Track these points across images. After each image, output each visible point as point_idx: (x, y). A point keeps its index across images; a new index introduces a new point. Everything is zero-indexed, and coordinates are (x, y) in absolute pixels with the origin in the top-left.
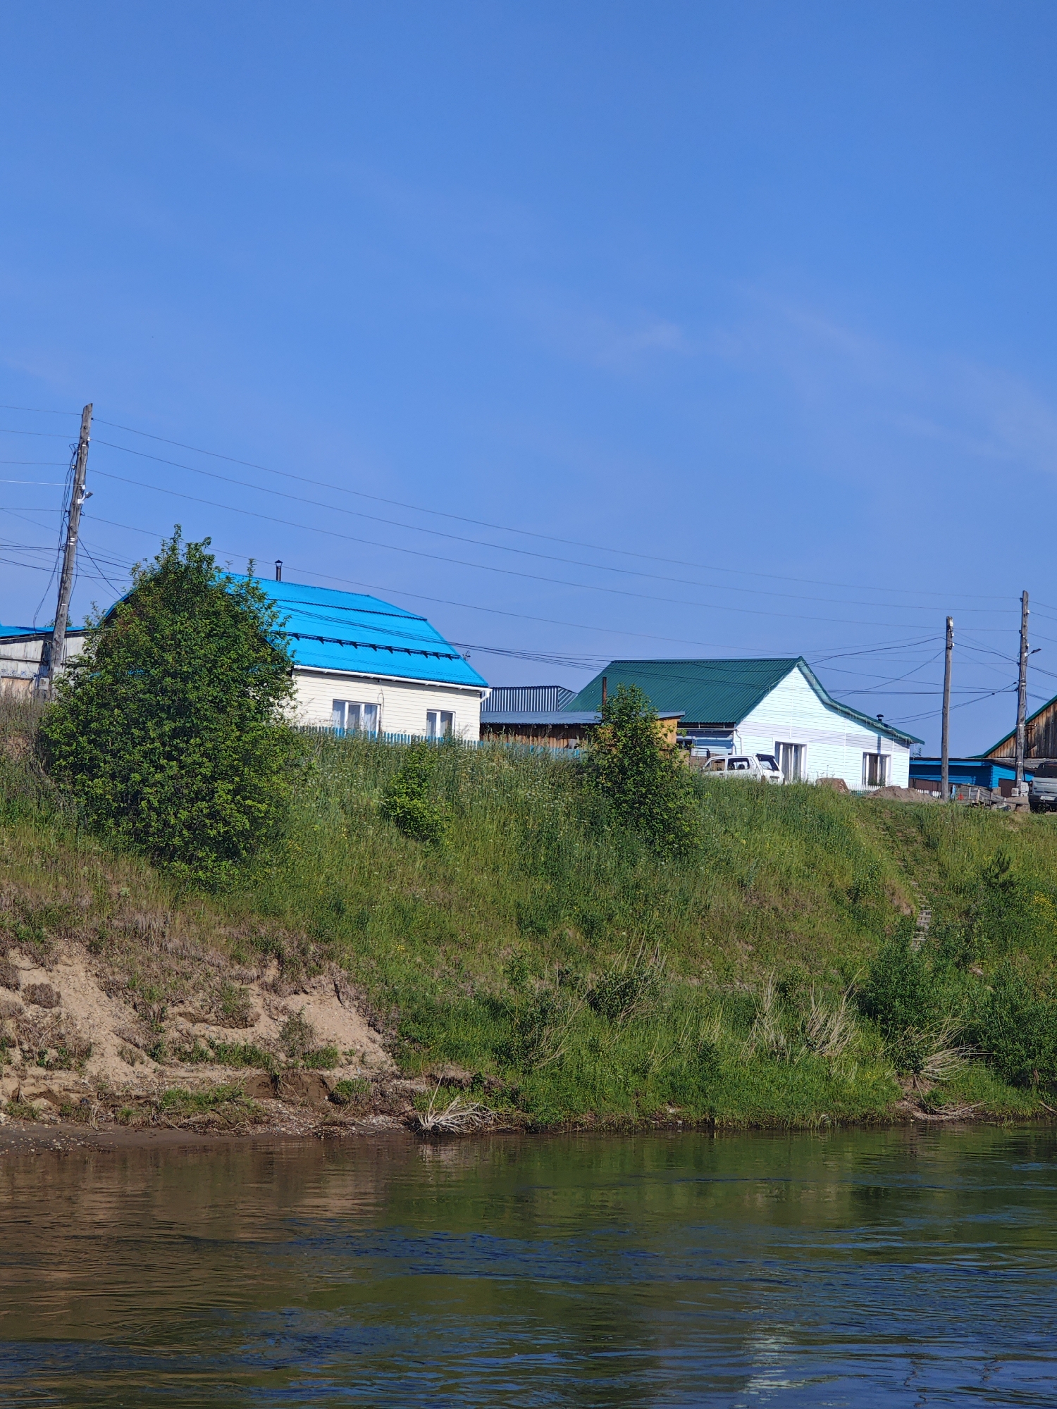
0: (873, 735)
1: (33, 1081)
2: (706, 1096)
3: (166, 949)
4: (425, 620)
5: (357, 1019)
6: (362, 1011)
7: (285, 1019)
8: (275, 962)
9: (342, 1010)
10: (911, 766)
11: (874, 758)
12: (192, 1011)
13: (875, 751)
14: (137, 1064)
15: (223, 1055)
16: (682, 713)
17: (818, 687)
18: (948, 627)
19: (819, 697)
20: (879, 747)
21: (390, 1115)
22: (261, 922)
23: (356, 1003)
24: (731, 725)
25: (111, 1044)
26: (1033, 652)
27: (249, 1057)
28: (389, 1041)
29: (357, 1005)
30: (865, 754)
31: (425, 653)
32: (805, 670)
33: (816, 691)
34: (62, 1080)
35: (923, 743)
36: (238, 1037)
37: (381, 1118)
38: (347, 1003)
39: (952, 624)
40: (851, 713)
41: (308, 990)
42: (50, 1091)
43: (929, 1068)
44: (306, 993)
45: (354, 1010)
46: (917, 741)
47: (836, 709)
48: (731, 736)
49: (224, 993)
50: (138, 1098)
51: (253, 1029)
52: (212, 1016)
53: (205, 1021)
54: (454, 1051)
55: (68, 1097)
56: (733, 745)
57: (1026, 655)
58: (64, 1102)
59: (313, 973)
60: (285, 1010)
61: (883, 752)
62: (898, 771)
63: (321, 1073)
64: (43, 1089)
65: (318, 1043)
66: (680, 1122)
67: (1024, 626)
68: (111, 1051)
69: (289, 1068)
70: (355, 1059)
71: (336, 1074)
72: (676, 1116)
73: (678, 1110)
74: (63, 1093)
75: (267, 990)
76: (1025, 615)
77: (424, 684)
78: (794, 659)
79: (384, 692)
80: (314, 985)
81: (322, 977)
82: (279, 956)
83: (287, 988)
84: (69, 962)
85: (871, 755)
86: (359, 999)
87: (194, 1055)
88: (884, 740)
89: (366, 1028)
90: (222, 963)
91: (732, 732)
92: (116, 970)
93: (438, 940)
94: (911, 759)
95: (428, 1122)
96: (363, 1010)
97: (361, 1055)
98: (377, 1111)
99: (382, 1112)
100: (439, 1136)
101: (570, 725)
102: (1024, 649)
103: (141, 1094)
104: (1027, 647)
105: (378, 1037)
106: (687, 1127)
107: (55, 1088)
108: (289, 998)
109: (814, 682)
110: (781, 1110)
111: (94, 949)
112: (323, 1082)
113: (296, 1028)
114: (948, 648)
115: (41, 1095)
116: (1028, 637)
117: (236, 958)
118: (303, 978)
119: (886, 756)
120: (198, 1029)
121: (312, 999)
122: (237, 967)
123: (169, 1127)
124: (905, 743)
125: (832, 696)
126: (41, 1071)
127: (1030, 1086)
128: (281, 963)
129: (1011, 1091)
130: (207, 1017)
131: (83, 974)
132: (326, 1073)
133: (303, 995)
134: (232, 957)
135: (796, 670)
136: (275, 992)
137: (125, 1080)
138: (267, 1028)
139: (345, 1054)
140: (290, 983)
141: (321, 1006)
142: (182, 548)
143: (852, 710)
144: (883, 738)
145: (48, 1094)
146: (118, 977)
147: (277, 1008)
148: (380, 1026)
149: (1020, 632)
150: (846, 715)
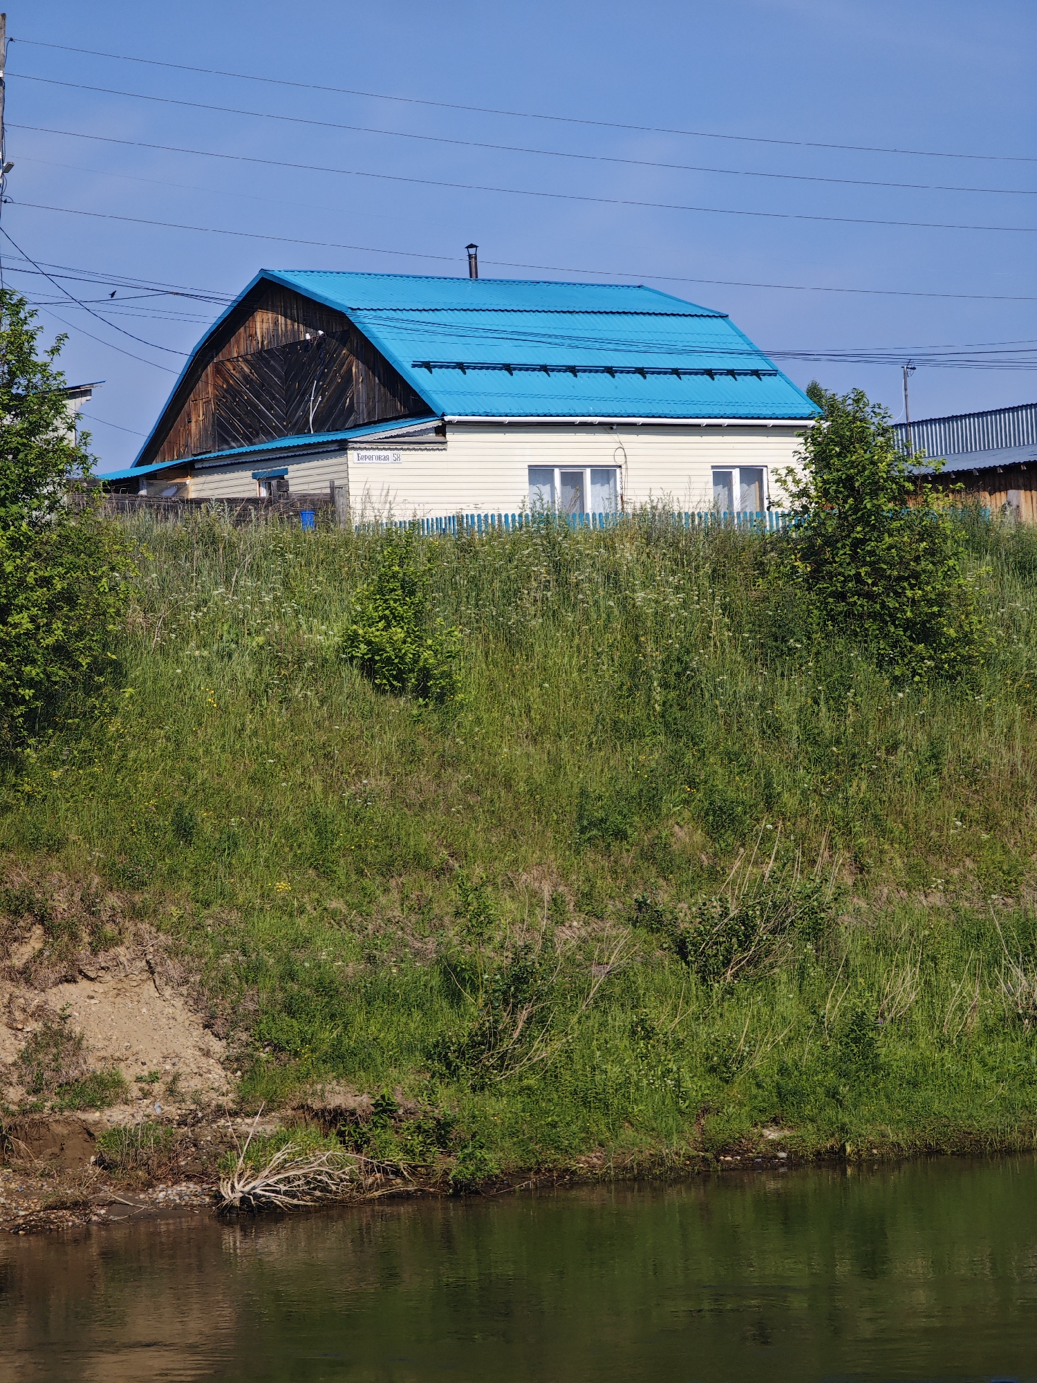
4: (724, 317)
5: (183, 1016)
6: (191, 1002)
7: (36, 1026)
8: (38, 930)
9: (159, 1003)
23: (183, 990)
28: (235, 1051)
29: (185, 993)
31: (710, 373)
37: (183, 1187)
38: (168, 991)
41: (92, 975)
44: (88, 979)
45: (179, 1003)
54: (346, 1061)
59: (101, 943)
60: (39, 1012)
63: (85, 1116)
65: (89, 1065)
66: (783, 1155)
69: (24, 1113)
70: (158, 1088)
71: (112, 1117)
72: (776, 1145)
73: (787, 1133)
75: (12, 980)
77: (699, 426)
79: (625, 445)
80: (103, 964)
81: (121, 950)
82: (45, 920)
83: (49, 974)
86: (187, 982)
89: (197, 1032)
96: (195, 1003)
97: (170, 1079)
98: (178, 1175)
99: (189, 1178)
105: (217, 1046)
108: (54, 990)
112: (88, 1132)
113: (51, 1042)
118: (83, 952)
121: (97, 987)
128: (48, 931)
132: (93, 1116)
133: (84, 983)
136: (27, 981)
139: (139, 1079)
140: (54, 965)
141: (119, 1000)
147: (24, 1010)
148: (220, 1026)
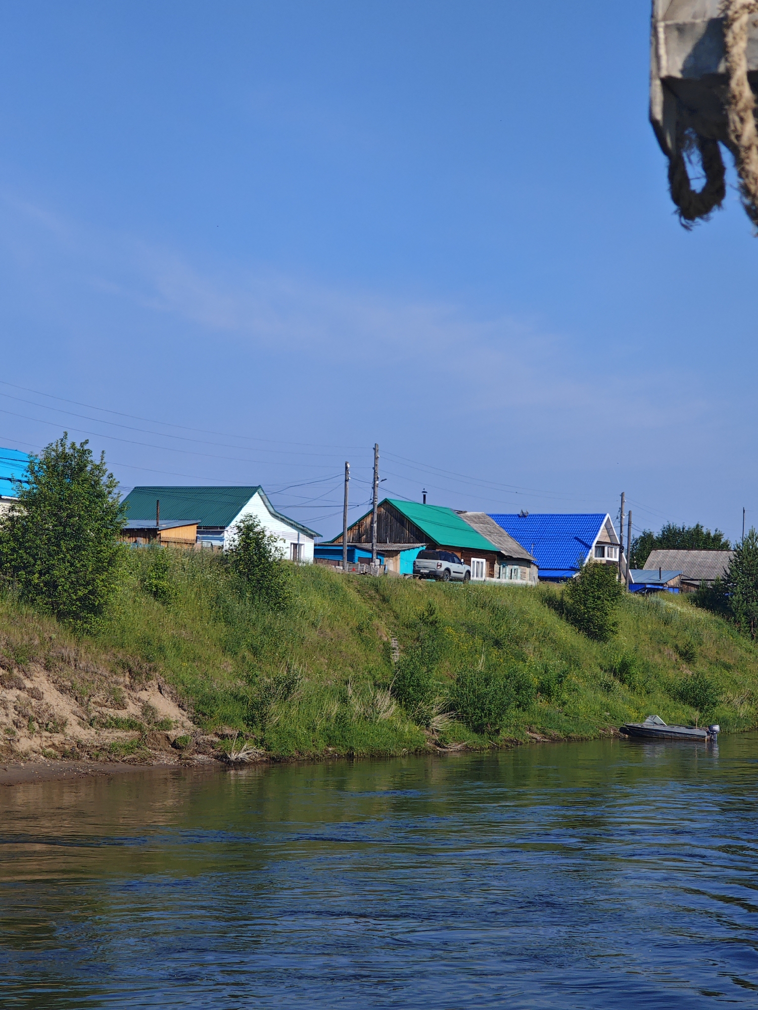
0: (295, 532)
1: (45, 739)
2: (346, 741)
3: (80, 668)
5: (172, 704)
7: (141, 704)
9: (164, 699)
10: (315, 549)
11: (295, 545)
12: (99, 701)
13: (296, 542)
14: (86, 729)
15: (117, 724)
16: (199, 521)
17: (268, 504)
18: (346, 468)
19: (268, 509)
20: (298, 541)
21: (204, 754)
22: (118, 652)
23: (170, 695)
24: (223, 528)
25: (73, 719)
26: (382, 481)
27: (131, 725)
28: (191, 715)
30: (291, 544)
32: (262, 494)
33: (266, 506)
34: (58, 738)
35: (322, 536)
36: (122, 714)
38: (166, 695)
39: (348, 466)
40: (285, 519)
42: (54, 744)
43: (434, 724)
44: (146, 690)
45: (170, 699)
46: (319, 535)
47: (278, 517)
48: (222, 534)
49: (112, 692)
50: (97, 747)
51: (127, 710)
52: (108, 704)
53: (105, 706)
54: (226, 719)
55: (64, 747)
56: (224, 540)
57: (377, 482)
58: (62, 749)
59: (148, 678)
60: (139, 700)
61: (300, 542)
62: (308, 552)
63: (166, 732)
64: (50, 743)
65: (160, 718)
66: (336, 755)
67: (376, 465)
68: (74, 723)
69: (150, 730)
70: (179, 725)
71: (172, 733)
73: (334, 749)
74: (61, 745)
75: (129, 689)
76: (376, 458)
78: (255, 487)
80: (150, 685)
81: (152, 681)
82: (130, 671)
83: (138, 688)
84: (38, 675)
85: (294, 544)
87: (107, 725)
88: (301, 535)
89: (178, 708)
90: (107, 675)
91: (223, 531)
92: (64, 679)
93: (194, 660)
94: (315, 545)
95: (233, 757)
96: (174, 698)
97: (181, 723)
98: (198, 752)
99: (200, 753)
100: (240, 764)
101: (138, 529)
102: (376, 479)
103: (98, 745)
104: (378, 478)
105: (185, 713)
106: (340, 757)
107: (56, 743)
108: (140, 693)
109: (266, 500)
110: (382, 747)
111: (47, 668)
112: (168, 737)
113: (147, 709)
114: (346, 480)
115: (50, 746)
116: (378, 471)
117: (113, 671)
118: (144, 682)
119: (302, 545)
120: (104, 710)
121: (149, 693)
122: (115, 676)
123: (116, 761)
124: (311, 536)
125: (276, 509)
126: (47, 734)
127: (483, 732)
128: (131, 674)
129: (476, 735)
130: (106, 704)
131: (46, 682)
132: (168, 733)
133: (144, 691)
134: (111, 671)
135: (256, 494)
136: (133, 689)
137: (86, 737)
138: (133, 709)
139: (174, 722)
140: (138, 685)
141: (155, 697)
142: (68, 444)
143: (286, 517)
144: (301, 534)
145: (53, 746)
146: (66, 683)
147: (135, 699)
148: (185, 707)
149: (374, 468)
150: (282, 520)
